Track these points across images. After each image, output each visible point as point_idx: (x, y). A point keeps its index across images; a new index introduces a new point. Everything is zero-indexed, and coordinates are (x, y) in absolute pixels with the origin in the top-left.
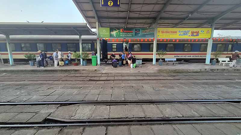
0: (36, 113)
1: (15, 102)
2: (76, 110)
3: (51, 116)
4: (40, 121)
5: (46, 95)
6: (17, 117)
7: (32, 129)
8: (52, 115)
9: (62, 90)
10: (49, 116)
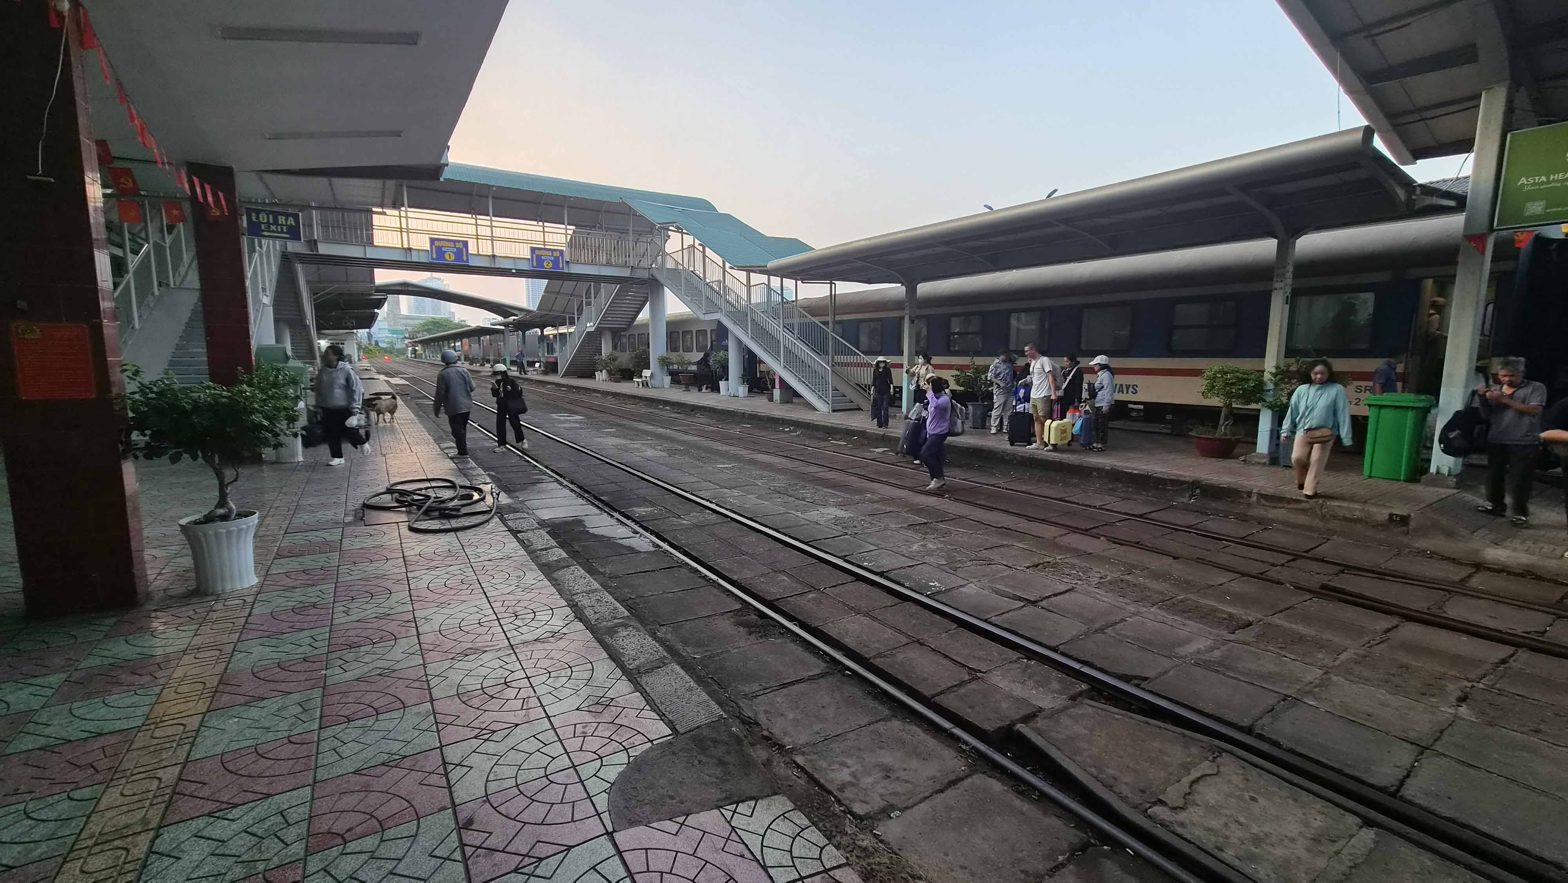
0: (974, 674)
1: (903, 585)
2: (1194, 774)
3: (1039, 732)
4: (987, 726)
5: (1020, 599)
6: (901, 657)
7: (950, 746)
8: (1040, 723)
9: (1106, 599)
10: (1026, 719)
